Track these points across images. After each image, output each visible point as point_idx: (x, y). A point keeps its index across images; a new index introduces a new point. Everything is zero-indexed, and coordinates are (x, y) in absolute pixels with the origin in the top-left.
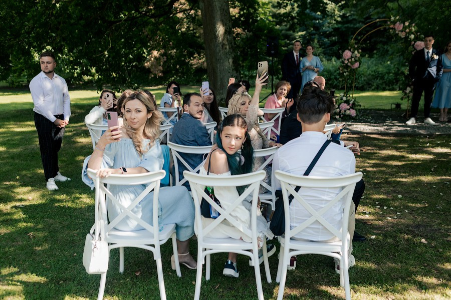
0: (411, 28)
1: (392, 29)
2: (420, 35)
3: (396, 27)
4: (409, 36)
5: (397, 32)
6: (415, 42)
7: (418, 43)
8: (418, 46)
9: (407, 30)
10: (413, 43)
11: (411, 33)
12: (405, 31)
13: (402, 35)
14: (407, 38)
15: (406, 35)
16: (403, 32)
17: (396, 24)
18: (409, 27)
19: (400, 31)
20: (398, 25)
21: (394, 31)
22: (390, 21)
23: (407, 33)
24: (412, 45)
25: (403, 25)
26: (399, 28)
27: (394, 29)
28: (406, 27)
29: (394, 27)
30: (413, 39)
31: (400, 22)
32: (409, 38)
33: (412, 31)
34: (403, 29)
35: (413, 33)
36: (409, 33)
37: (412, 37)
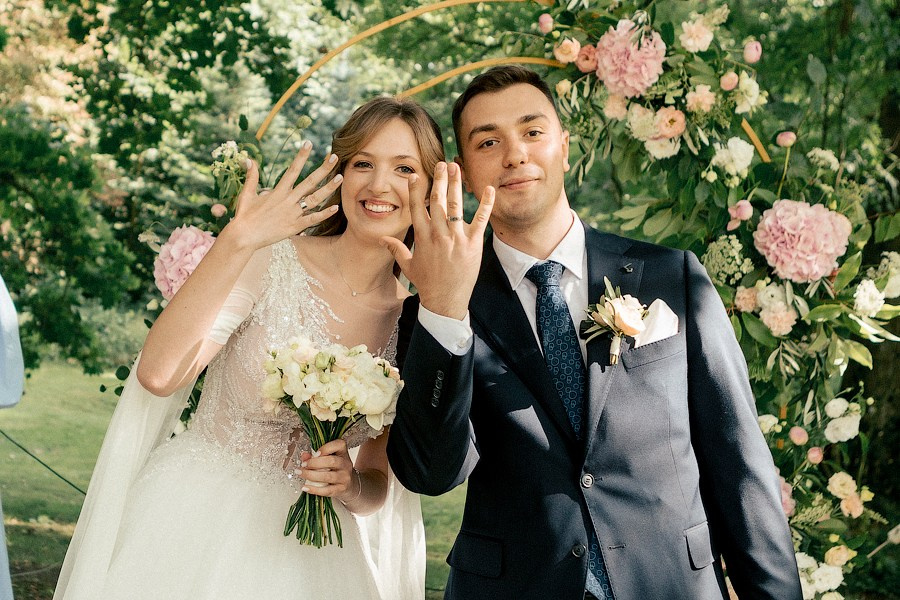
0: (729, 80)
1: (574, 73)
2: (800, 148)
4: (706, 153)
6: (761, 206)
7: (788, 214)
8: (787, 240)
9: (702, 97)
10: (747, 210)
11: (726, 122)
12: (679, 104)
13: (659, 133)
15: (686, 136)
16: (667, 106)
17: (605, 40)
18: (716, 68)
19: (641, 100)
20: (620, 47)
21: (586, 94)
22: (557, 10)
23: (701, 119)
24: (733, 225)
25: (662, 46)
26: (630, 69)
27: (593, 75)
28: (686, 68)
29: (587, 59)
30: (745, 175)
31: (640, 21)
32: (714, 162)
33: (738, 111)
34: (665, 84)
35: (745, 124)
36: (713, 124)
37: (735, 156)
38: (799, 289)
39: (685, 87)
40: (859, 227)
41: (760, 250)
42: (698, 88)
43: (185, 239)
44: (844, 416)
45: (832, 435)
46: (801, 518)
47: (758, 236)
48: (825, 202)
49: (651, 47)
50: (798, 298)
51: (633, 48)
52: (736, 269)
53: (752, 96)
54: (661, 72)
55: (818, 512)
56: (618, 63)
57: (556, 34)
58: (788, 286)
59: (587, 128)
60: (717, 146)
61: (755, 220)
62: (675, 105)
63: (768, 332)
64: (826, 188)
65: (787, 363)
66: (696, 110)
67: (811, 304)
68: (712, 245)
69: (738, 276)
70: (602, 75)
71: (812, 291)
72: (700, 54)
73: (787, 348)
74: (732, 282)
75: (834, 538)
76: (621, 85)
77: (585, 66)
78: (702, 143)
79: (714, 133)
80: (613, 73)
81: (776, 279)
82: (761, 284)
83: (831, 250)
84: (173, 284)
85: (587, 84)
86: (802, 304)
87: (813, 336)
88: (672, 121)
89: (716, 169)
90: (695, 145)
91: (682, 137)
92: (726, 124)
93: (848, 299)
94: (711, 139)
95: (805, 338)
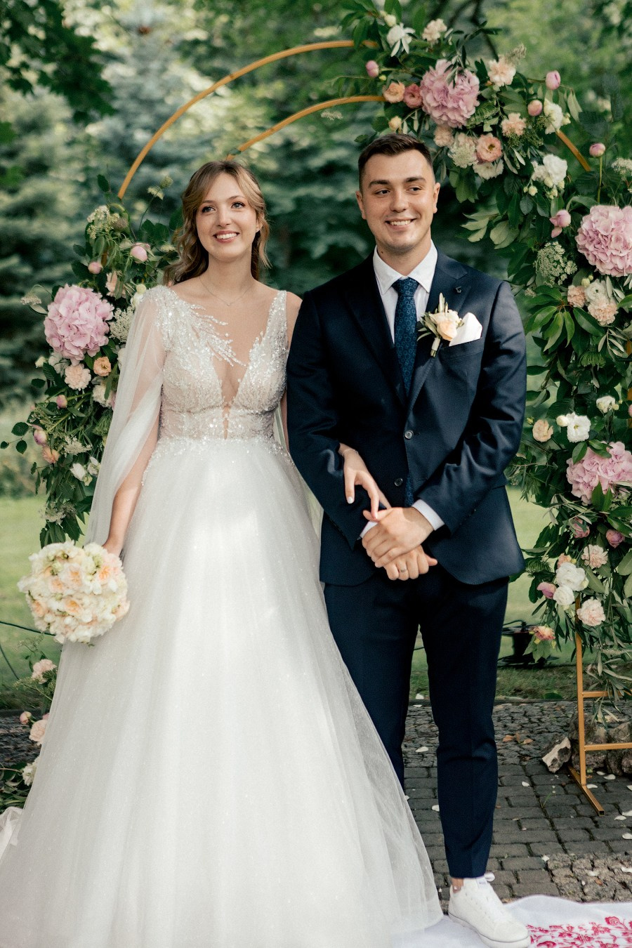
0: (535, 106)
1: (402, 109)
3: (430, 102)
4: (525, 172)
5: (442, 138)
6: (580, 212)
7: (602, 218)
8: (600, 239)
9: (514, 124)
10: (566, 218)
11: (539, 139)
12: (496, 130)
13: (482, 158)
14: (514, 179)
15: (506, 158)
16: (486, 133)
17: (427, 79)
18: (524, 96)
19: (463, 130)
20: (439, 85)
21: (416, 128)
22: (381, 56)
23: (516, 142)
24: (556, 232)
25: (475, 81)
26: (450, 105)
27: (420, 107)
28: (499, 98)
29: (413, 96)
30: (562, 186)
31: (454, 61)
32: (534, 177)
33: (548, 132)
34: (482, 114)
36: (528, 146)
37: (550, 171)
38: (618, 282)
39: (502, 115)
41: (580, 251)
42: (511, 115)
43: (71, 298)
47: (579, 240)
49: (466, 83)
50: (617, 291)
51: (450, 87)
52: (561, 271)
53: (556, 119)
54: (478, 104)
56: (438, 99)
57: (383, 78)
58: (608, 279)
60: (535, 163)
61: (576, 223)
62: (493, 132)
63: (594, 322)
65: (613, 345)
66: (511, 135)
68: (541, 252)
69: (564, 277)
70: (428, 110)
71: (631, 283)
72: (506, 87)
73: (614, 333)
74: (560, 282)
76: (445, 118)
77: (412, 102)
78: (520, 164)
79: (530, 153)
80: (436, 108)
81: (598, 276)
82: (586, 281)
84: (64, 338)
85: (415, 118)
86: (621, 295)
88: (491, 146)
89: (536, 184)
90: (514, 165)
91: (502, 161)
92: (539, 143)
94: (526, 159)
95: (626, 324)
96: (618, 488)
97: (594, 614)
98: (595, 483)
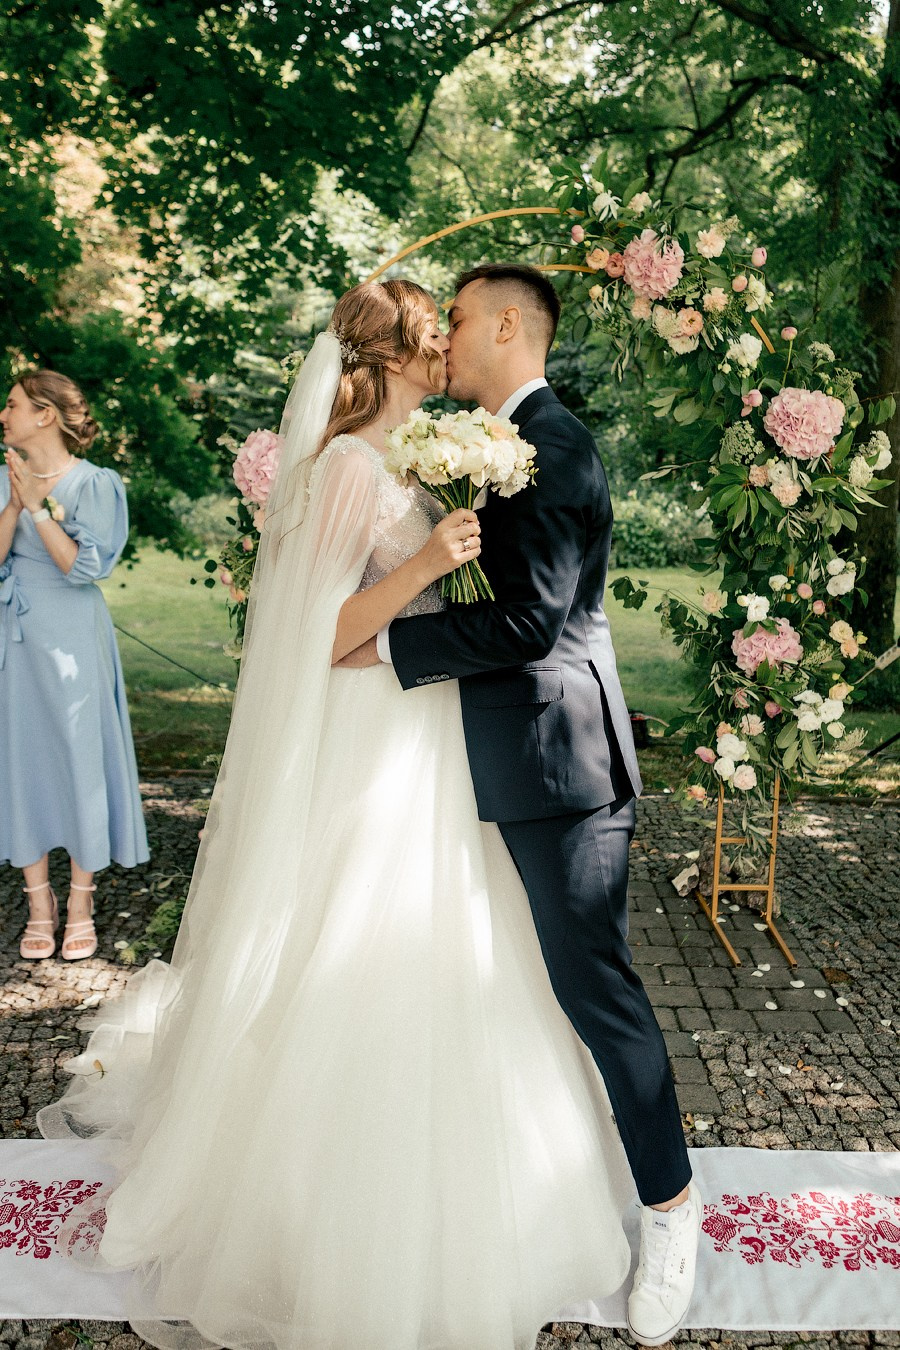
0: (740, 282)
1: (604, 278)
2: (801, 343)
3: (632, 271)
4: (722, 347)
5: (639, 311)
6: (769, 394)
7: (793, 400)
8: (791, 421)
9: (717, 299)
10: (758, 399)
11: (738, 318)
12: (698, 305)
13: (680, 332)
14: (708, 355)
15: (704, 334)
16: (687, 307)
17: (631, 248)
18: (728, 272)
19: (663, 302)
20: (644, 254)
21: (615, 297)
22: (587, 222)
23: (717, 318)
24: (746, 412)
25: (681, 253)
26: (654, 275)
27: (621, 280)
28: (703, 273)
29: (616, 266)
30: (755, 366)
31: (662, 230)
32: (728, 355)
33: (748, 309)
34: (684, 287)
35: (754, 321)
36: (727, 322)
37: (746, 350)
38: (802, 465)
39: (702, 290)
40: (854, 409)
41: (769, 432)
42: (713, 290)
43: (260, 442)
44: (841, 573)
45: (832, 590)
46: (808, 661)
47: (768, 421)
48: (823, 388)
49: (671, 253)
50: (803, 474)
51: (655, 255)
52: (749, 450)
53: (759, 296)
54: (681, 276)
55: (823, 655)
56: (642, 268)
57: (588, 243)
58: (794, 462)
59: (618, 328)
60: (730, 341)
61: (765, 406)
62: (693, 306)
63: (777, 503)
64: (824, 376)
65: (794, 527)
66: (712, 310)
67: (813, 477)
68: (729, 430)
69: (752, 456)
70: (630, 280)
71: (813, 466)
72: (714, 259)
73: (794, 515)
74: (747, 461)
75: (836, 677)
76: (646, 289)
77: (614, 272)
78: (717, 339)
79: (728, 330)
80: (638, 278)
81: (784, 458)
82: (771, 462)
83: (829, 431)
84: (252, 484)
85: (616, 287)
86: (806, 479)
87: (815, 505)
88: (692, 321)
89: (730, 362)
90: (712, 342)
91: (700, 335)
92: (737, 321)
93: (843, 473)
94: (724, 335)
95: (807, 507)
96: (782, 664)
97: (747, 779)
98: (761, 658)
